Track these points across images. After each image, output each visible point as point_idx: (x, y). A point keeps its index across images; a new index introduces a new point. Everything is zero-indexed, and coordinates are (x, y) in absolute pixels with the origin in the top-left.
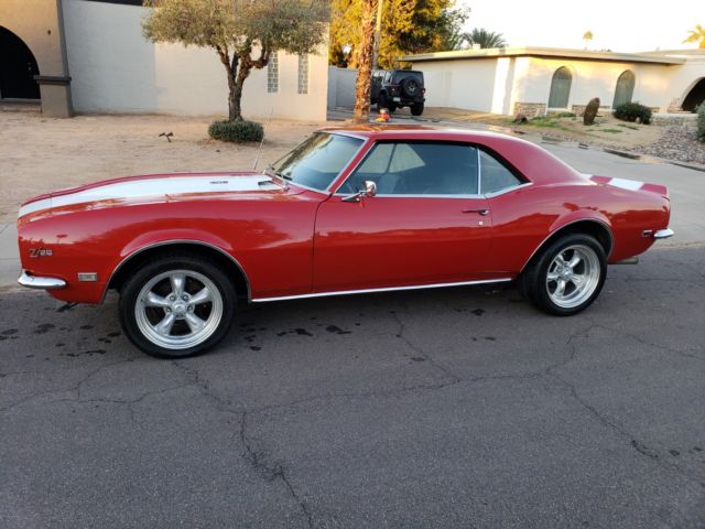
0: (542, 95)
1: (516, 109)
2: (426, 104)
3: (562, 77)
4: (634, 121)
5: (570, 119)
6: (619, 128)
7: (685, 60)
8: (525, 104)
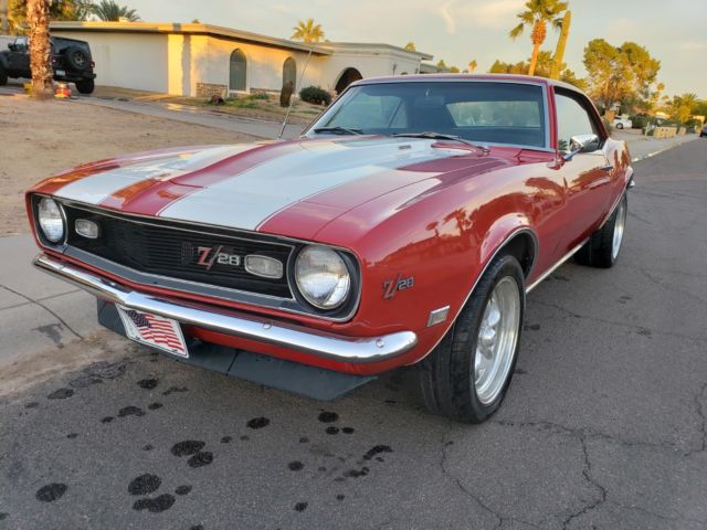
0: (223, 77)
1: (199, 90)
2: (97, 82)
3: (237, 59)
4: (320, 103)
5: (264, 101)
6: (313, 110)
7: (332, 52)
8: (208, 85)
